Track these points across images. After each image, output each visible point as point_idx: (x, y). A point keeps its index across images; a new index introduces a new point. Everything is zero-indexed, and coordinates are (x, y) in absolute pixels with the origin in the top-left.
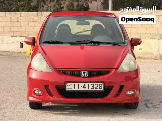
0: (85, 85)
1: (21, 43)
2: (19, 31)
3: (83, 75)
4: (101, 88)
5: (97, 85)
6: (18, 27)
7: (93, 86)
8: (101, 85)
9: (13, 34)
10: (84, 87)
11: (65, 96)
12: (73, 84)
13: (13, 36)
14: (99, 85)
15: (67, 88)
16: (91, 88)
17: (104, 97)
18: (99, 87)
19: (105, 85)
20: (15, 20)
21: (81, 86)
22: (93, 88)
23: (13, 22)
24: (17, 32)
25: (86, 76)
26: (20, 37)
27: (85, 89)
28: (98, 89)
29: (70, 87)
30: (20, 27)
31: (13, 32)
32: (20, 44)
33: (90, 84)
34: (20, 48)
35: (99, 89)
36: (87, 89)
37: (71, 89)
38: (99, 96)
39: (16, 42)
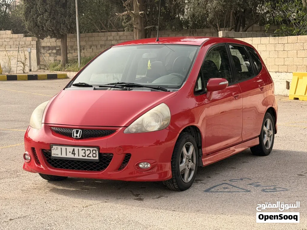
0: (74, 150)
1: (287, 81)
2: (285, 64)
3: (75, 135)
4: (94, 155)
5: (89, 152)
6: (284, 58)
7: (84, 152)
8: (94, 152)
9: (278, 69)
10: (73, 153)
11: (53, 165)
12: (59, 147)
13: (278, 72)
14: (93, 152)
15: (52, 154)
16: (82, 156)
17: (102, 169)
18: (93, 155)
19: (100, 152)
20: (280, 48)
21: (70, 152)
22: (84, 155)
23: (278, 51)
24: (283, 65)
25: (78, 137)
26: (285, 73)
27: (74, 156)
28: (90, 157)
29: (57, 152)
30: (287, 59)
31: (278, 65)
32: (286, 84)
33: (80, 149)
34: (287, 90)
35: (92, 158)
36: (76, 156)
37: (58, 155)
38: (95, 168)
39: (280, 81)
